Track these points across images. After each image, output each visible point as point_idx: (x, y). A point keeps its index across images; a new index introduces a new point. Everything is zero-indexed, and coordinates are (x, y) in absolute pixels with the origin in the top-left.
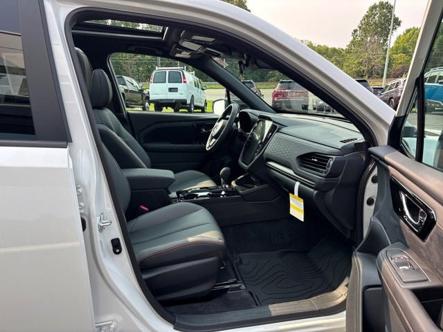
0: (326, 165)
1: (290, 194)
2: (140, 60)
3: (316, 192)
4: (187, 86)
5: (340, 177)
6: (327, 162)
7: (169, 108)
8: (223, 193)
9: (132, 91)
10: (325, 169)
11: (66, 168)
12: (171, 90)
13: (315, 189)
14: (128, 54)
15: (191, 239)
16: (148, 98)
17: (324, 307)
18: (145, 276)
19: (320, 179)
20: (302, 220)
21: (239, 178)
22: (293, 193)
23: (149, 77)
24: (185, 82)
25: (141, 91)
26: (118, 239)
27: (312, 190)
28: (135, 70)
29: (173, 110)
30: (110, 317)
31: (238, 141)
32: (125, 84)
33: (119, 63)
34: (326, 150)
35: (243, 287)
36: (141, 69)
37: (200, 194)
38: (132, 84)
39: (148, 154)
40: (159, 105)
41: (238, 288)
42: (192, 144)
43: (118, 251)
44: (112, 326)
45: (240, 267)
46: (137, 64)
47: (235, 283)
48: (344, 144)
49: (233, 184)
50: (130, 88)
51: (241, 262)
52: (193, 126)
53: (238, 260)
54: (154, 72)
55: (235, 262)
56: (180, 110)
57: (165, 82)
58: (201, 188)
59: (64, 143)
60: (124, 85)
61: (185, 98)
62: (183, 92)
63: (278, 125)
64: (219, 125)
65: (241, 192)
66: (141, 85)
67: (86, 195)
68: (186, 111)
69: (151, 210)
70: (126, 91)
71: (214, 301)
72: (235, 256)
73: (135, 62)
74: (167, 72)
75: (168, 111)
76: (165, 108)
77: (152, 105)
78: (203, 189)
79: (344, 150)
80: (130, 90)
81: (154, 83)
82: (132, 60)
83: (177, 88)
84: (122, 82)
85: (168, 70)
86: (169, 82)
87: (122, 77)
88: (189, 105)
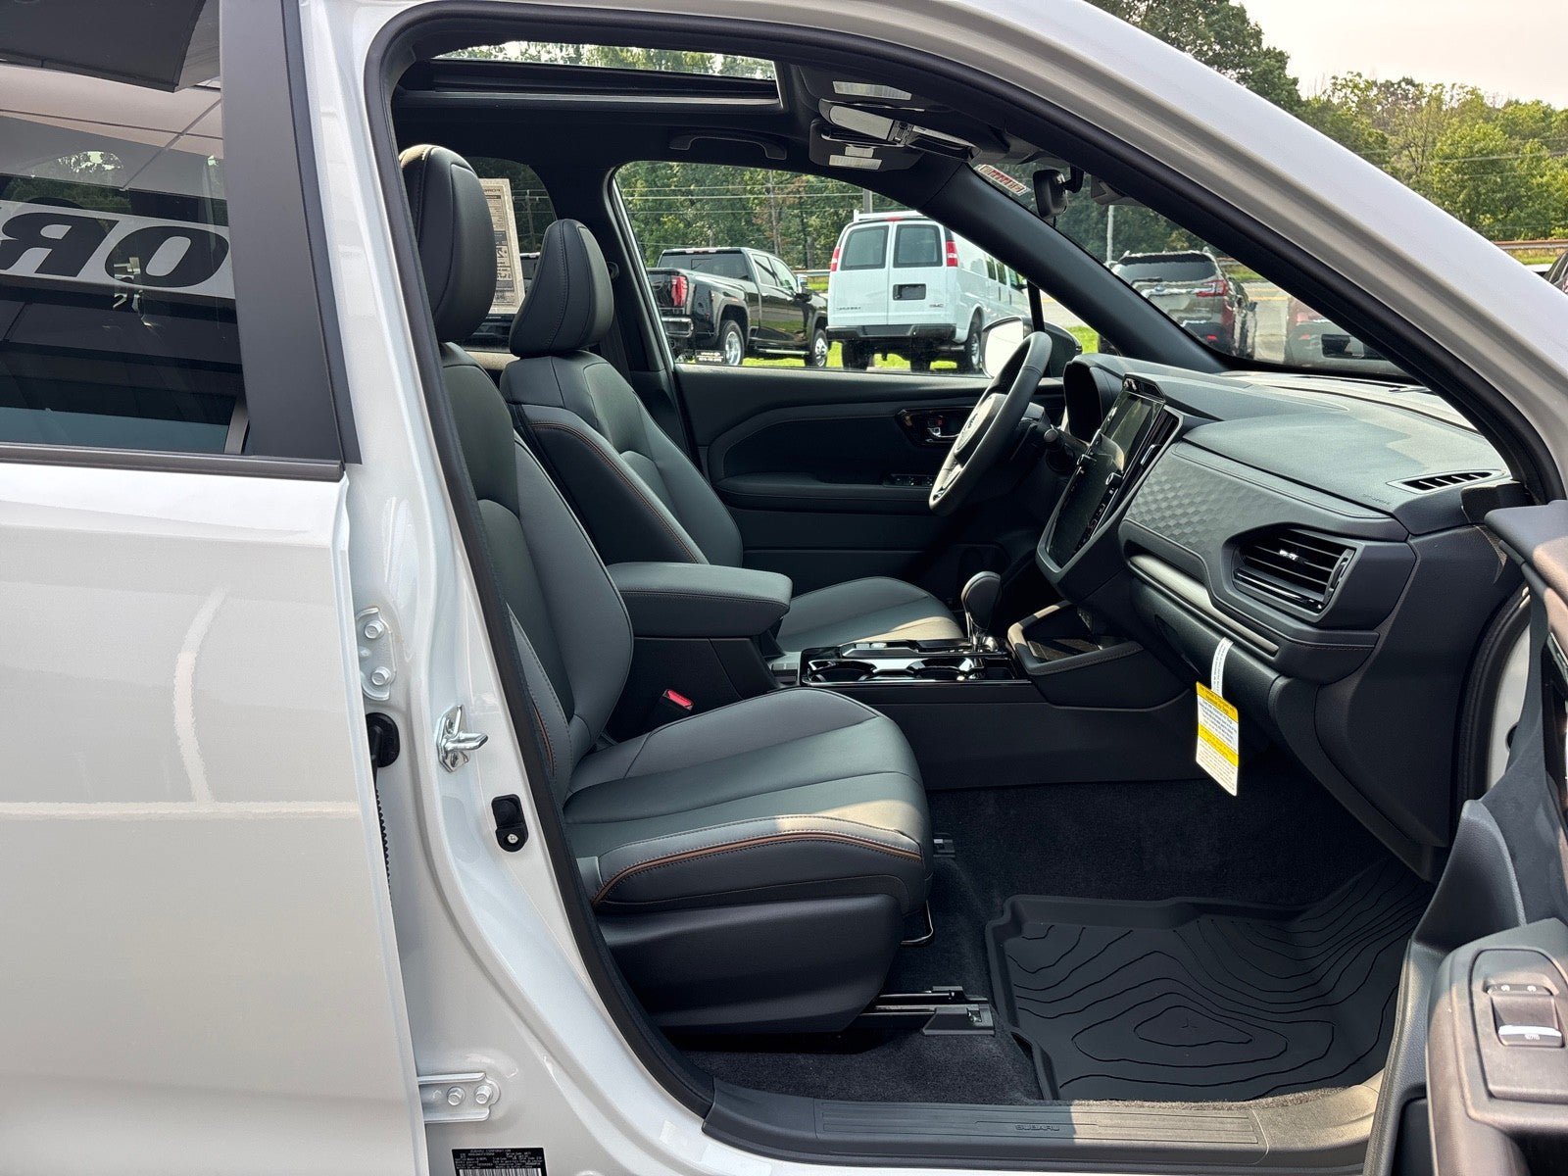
0: (1325, 576)
1: (1199, 686)
2: (811, 189)
3: (1281, 682)
4: (962, 274)
5: (1384, 630)
6: (1331, 562)
7: (891, 356)
8: (966, 665)
9: (770, 301)
10: (1321, 589)
11: (321, 549)
12: (902, 292)
13: (1280, 669)
14: (772, 173)
15: (789, 823)
16: (822, 322)
17: (1300, 1145)
18: (613, 937)
19: (1297, 633)
20: (1233, 792)
21: (1039, 614)
22: (1208, 684)
23: (830, 249)
24: (952, 262)
25: (802, 300)
26: (514, 801)
27: (1271, 675)
28: (795, 224)
29: (906, 365)
30: (480, 1059)
31: (1046, 472)
32: (748, 277)
33: (743, 205)
34: (1337, 514)
35: (987, 1019)
36: (814, 221)
37: (881, 664)
38: (774, 274)
39: (734, 515)
40: (860, 346)
41: (964, 1021)
42: (893, 482)
43: (513, 839)
44: (485, 1090)
45: (1012, 944)
46: (801, 204)
47: (960, 998)
48: (1420, 493)
49: (1015, 634)
50: (766, 288)
51: (1017, 925)
52: (899, 419)
53: (1007, 917)
54: (846, 232)
55: (991, 924)
56: (934, 365)
57: (882, 265)
58: (890, 644)
59: (333, 465)
60: (746, 278)
61: (950, 321)
62: (944, 299)
63: (1180, 415)
64: (980, 412)
65: (1031, 665)
66: (801, 277)
67: (398, 640)
68: (953, 365)
69: (699, 708)
70: (752, 298)
71: (872, 1054)
72: (998, 901)
73: (792, 199)
74: (893, 227)
75: (890, 368)
76: (878, 357)
77: (837, 346)
78: (895, 649)
79: (1410, 520)
80: (764, 294)
81: (844, 268)
82: (786, 191)
83: (924, 286)
84: (739, 269)
85: (894, 220)
86: (897, 264)
87: (740, 252)
88: (962, 344)
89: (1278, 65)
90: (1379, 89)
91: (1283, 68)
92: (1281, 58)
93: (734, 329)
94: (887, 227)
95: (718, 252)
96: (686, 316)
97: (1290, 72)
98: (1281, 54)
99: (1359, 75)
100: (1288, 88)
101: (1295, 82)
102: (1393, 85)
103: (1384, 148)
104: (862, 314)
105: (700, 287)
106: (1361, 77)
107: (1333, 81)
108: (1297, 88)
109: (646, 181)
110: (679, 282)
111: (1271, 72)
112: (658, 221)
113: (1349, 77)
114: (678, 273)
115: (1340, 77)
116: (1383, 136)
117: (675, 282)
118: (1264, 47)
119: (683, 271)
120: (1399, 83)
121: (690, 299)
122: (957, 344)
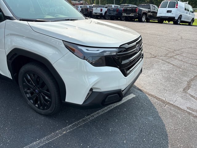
4: (178, 9)
7: (166, 21)
12: (168, 12)
38: (154, 7)
57: (166, 7)
61: (174, 16)
62: (174, 13)
70: (149, 12)
81: (161, 8)
83: (171, 11)
84: (149, 7)
86: (168, 7)
87: (149, 5)
93: (144, 16)
94: (168, 2)
95: (147, 5)
96: (137, 14)
104: (162, 15)
105: (140, 10)
117: (136, 9)
119: (138, 7)
121: (138, 11)
122: (175, 20)
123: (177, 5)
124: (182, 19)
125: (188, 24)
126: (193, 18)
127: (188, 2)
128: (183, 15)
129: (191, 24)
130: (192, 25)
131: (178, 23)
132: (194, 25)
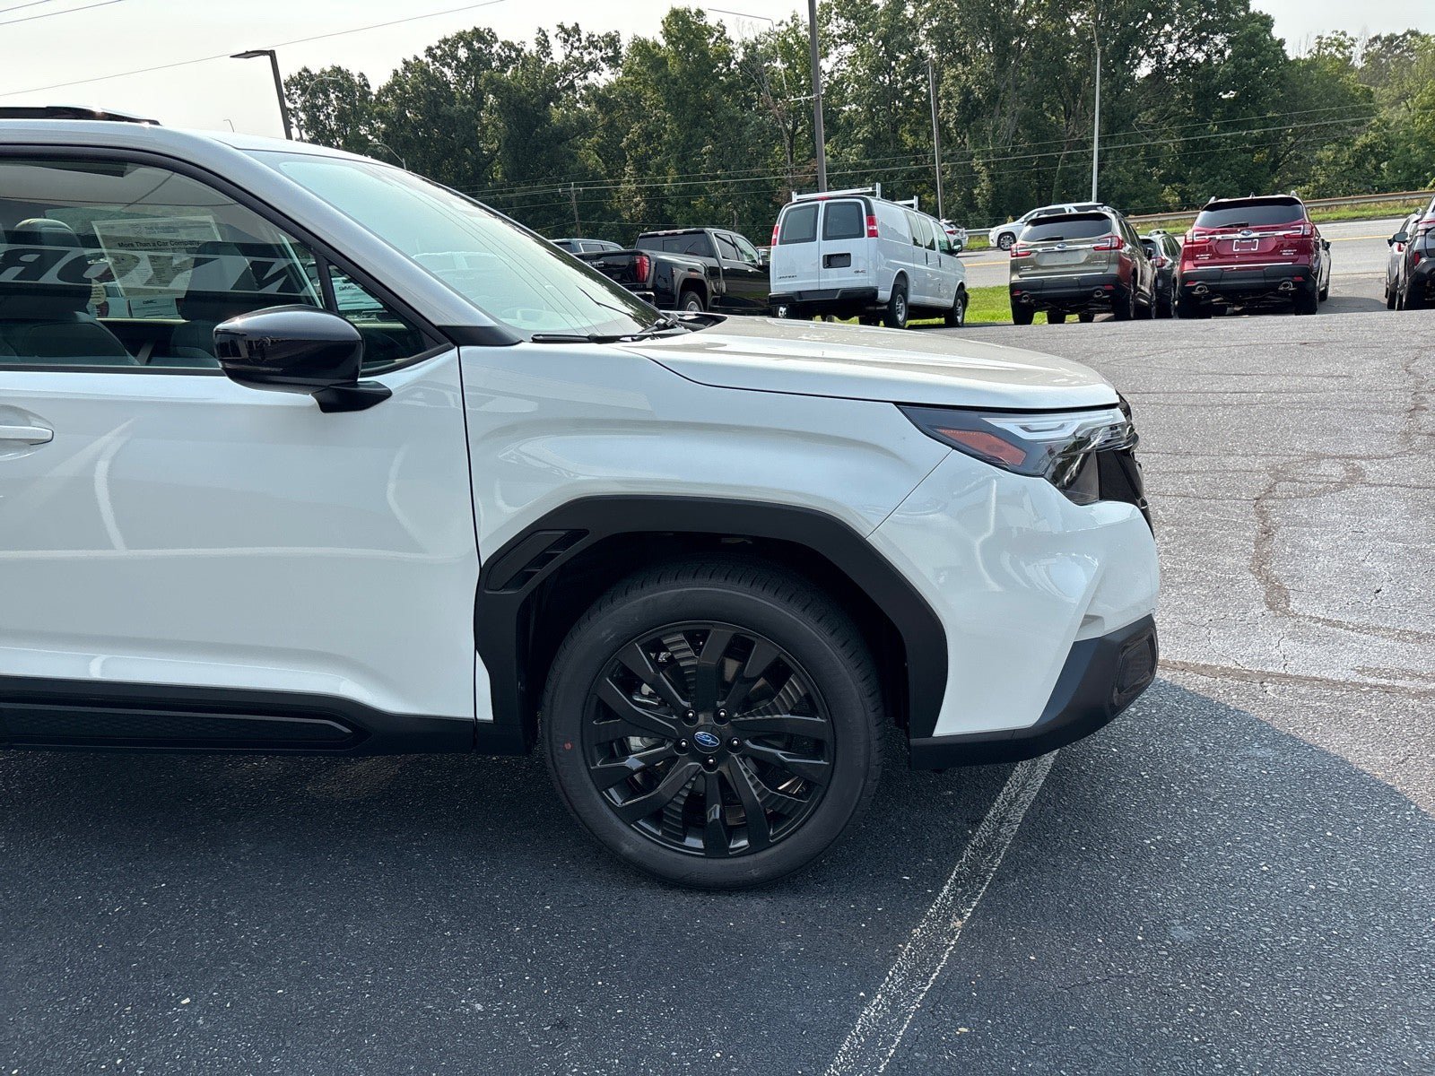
4: (880, 245)
9: (734, 274)
12: (831, 261)
24: (873, 234)
25: (763, 272)
32: (712, 254)
38: (734, 245)
57: (814, 239)
60: (707, 254)
61: (871, 284)
62: (865, 265)
70: (713, 272)
74: (822, 204)
80: (725, 268)
81: (782, 242)
82: (802, 171)
83: (849, 255)
84: (703, 247)
85: (823, 199)
86: (825, 238)
87: (703, 232)
88: (886, 304)
89: (1262, 28)
90: (1383, 42)
91: (1268, 31)
92: (1267, 22)
93: (693, 299)
94: (818, 205)
95: (685, 233)
96: (649, 290)
97: (1277, 33)
98: (1267, 17)
99: (1344, 34)
100: (1273, 48)
101: (1282, 42)
102: (1397, 38)
103: (1370, 102)
104: (797, 282)
105: (661, 265)
106: (1345, 35)
107: (1318, 40)
108: (1284, 48)
109: (677, 169)
110: (642, 261)
111: (1257, 35)
112: (688, 204)
113: (1333, 36)
114: (641, 254)
115: (1325, 37)
116: (1368, 90)
117: (638, 261)
118: (1251, 10)
119: (646, 252)
120: (1404, 35)
121: (652, 274)
122: (881, 304)
123: (872, 221)
124: (913, 298)
125: (942, 320)
126: (962, 285)
127: (916, 198)
128: (911, 277)
129: (959, 318)
130: (962, 325)
131: (896, 319)
132: (972, 321)
